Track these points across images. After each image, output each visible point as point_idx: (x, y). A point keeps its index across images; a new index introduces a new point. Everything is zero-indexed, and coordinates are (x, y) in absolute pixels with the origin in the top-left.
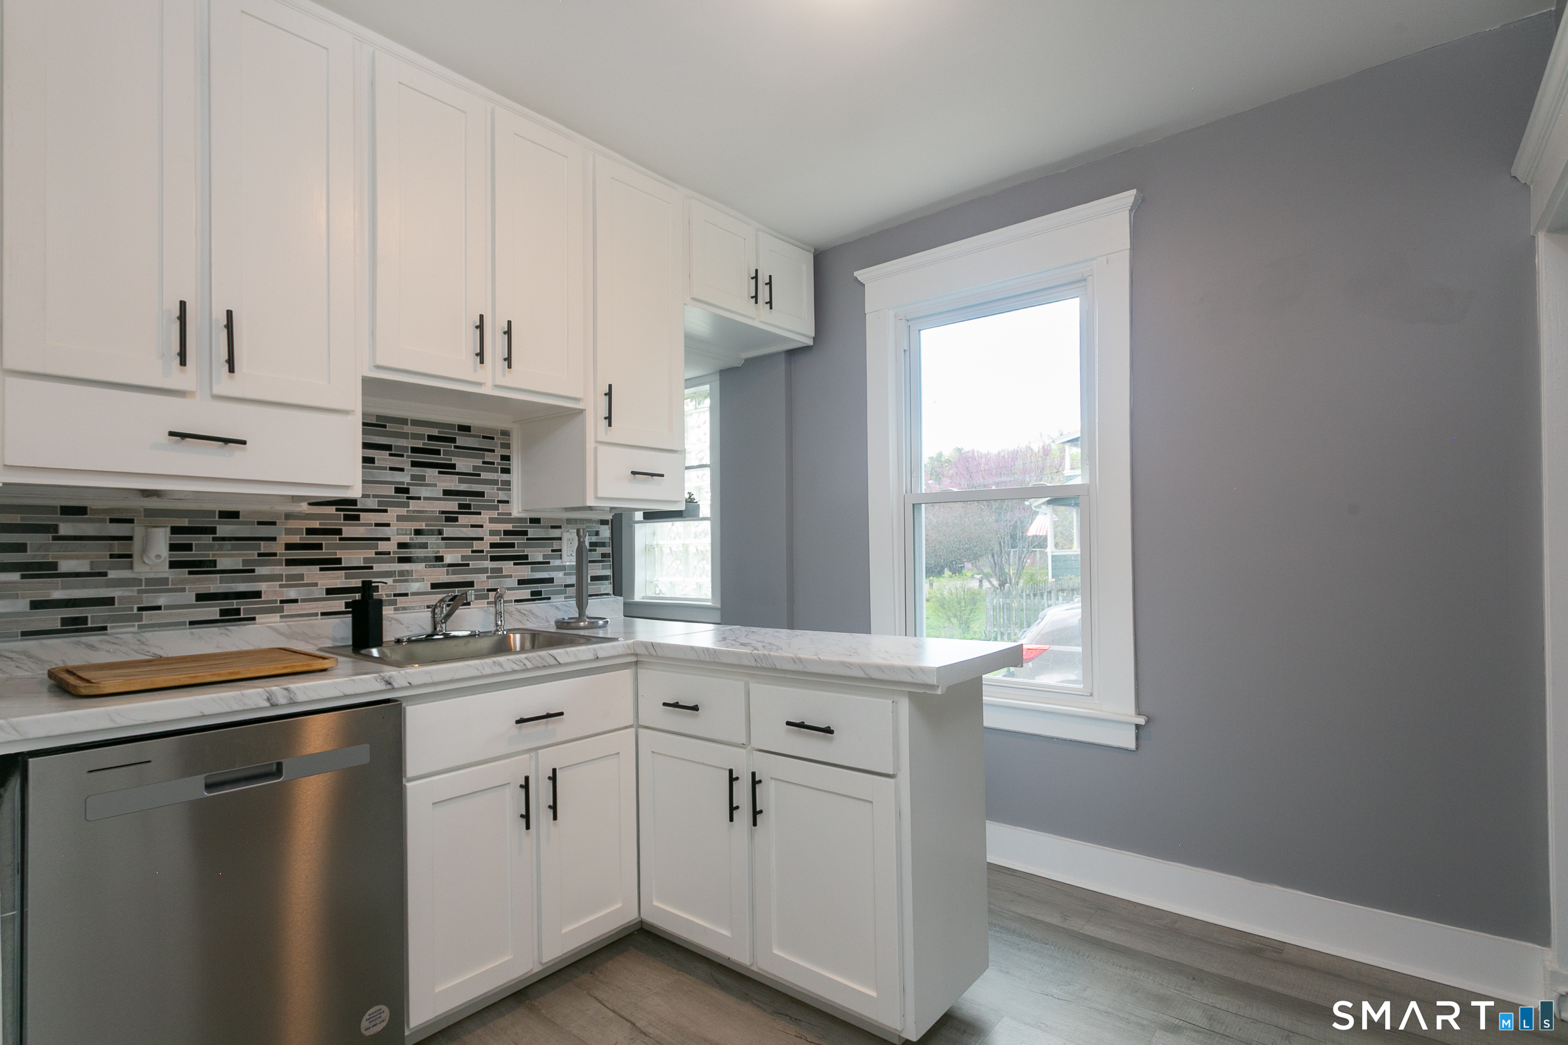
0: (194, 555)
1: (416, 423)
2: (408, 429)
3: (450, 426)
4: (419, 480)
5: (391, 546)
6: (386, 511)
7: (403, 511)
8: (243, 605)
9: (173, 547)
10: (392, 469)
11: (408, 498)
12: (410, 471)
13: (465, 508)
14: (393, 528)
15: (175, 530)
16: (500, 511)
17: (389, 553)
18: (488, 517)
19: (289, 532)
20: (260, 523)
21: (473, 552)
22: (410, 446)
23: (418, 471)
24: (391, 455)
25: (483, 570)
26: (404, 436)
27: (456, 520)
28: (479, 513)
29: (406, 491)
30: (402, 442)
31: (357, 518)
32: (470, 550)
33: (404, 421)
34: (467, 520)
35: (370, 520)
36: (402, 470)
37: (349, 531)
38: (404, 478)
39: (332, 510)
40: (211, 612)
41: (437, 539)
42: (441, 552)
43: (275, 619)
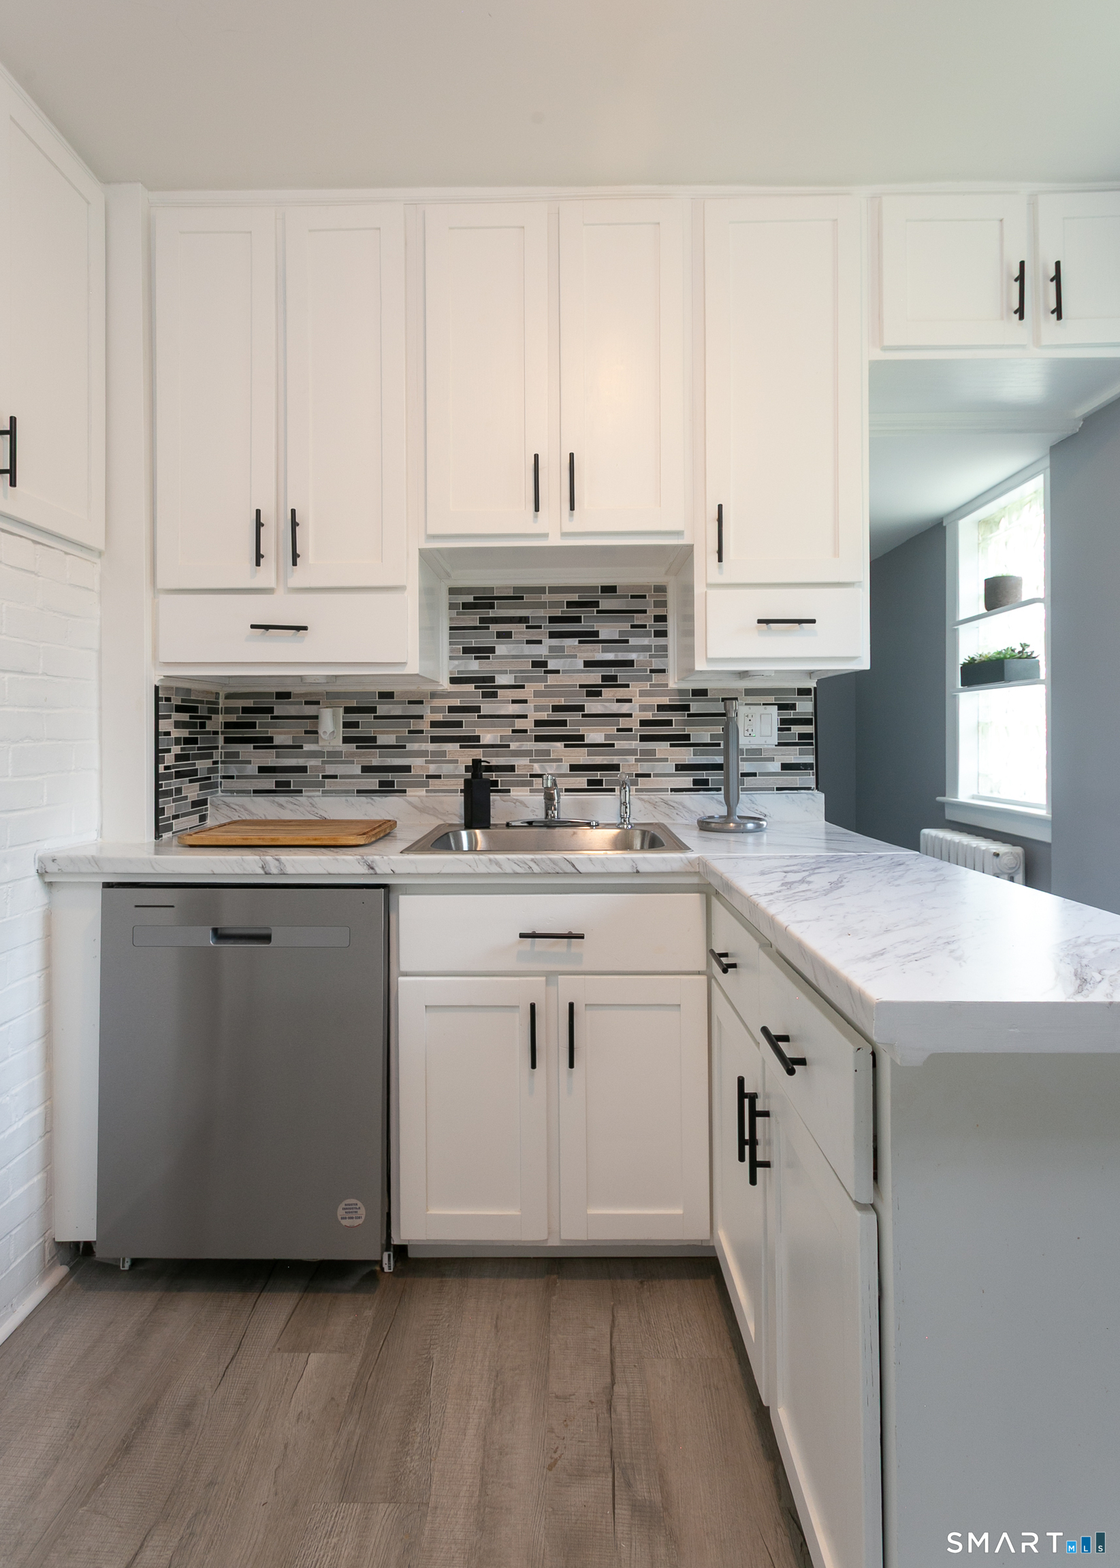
0: (361, 732)
1: (554, 590)
2: (546, 597)
3: (594, 589)
4: (557, 652)
5: (528, 724)
6: (523, 687)
7: (541, 686)
8: (397, 778)
9: (346, 725)
10: (529, 642)
11: (546, 672)
12: (548, 642)
13: (610, 681)
14: (530, 705)
15: (348, 710)
16: (653, 683)
17: (526, 731)
18: (638, 689)
19: (434, 710)
20: (410, 702)
21: (619, 730)
22: (548, 616)
23: (555, 642)
24: (528, 627)
25: (632, 752)
26: (542, 605)
27: (599, 694)
28: (627, 686)
29: (544, 664)
30: (541, 613)
31: (494, 695)
32: (616, 728)
33: (541, 590)
34: (612, 694)
35: (508, 697)
36: (540, 642)
37: (487, 707)
38: (541, 651)
39: (470, 687)
40: (373, 782)
41: (577, 716)
42: (582, 730)
43: (422, 792)
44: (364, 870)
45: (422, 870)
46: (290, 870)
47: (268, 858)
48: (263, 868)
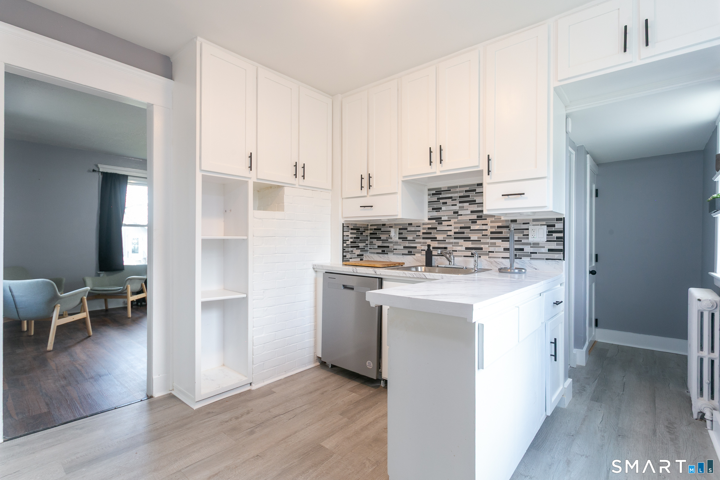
0: (403, 236)
1: (461, 187)
2: (458, 190)
3: (474, 185)
4: (462, 208)
5: (452, 233)
6: (450, 221)
7: (456, 220)
8: (413, 250)
9: (399, 234)
10: (452, 205)
11: (458, 215)
12: (459, 205)
13: (480, 218)
14: (453, 227)
15: (400, 229)
16: (496, 218)
17: (451, 236)
18: (490, 220)
19: (424, 229)
20: (417, 226)
21: (482, 235)
22: (459, 196)
23: (461, 205)
24: (452, 200)
25: (487, 243)
26: (457, 192)
27: (476, 222)
28: (486, 219)
29: (457, 212)
30: (456, 195)
31: (441, 223)
32: (481, 234)
33: (456, 187)
34: (480, 222)
35: (446, 224)
36: (456, 205)
37: (439, 228)
38: (456, 208)
39: (434, 221)
40: (406, 251)
41: (468, 230)
42: (470, 235)
43: (419, 255)
44: (374, 273)
45: (387, 274)
46: (358, 272)
47: (354, 268)
48: (353, 270)
